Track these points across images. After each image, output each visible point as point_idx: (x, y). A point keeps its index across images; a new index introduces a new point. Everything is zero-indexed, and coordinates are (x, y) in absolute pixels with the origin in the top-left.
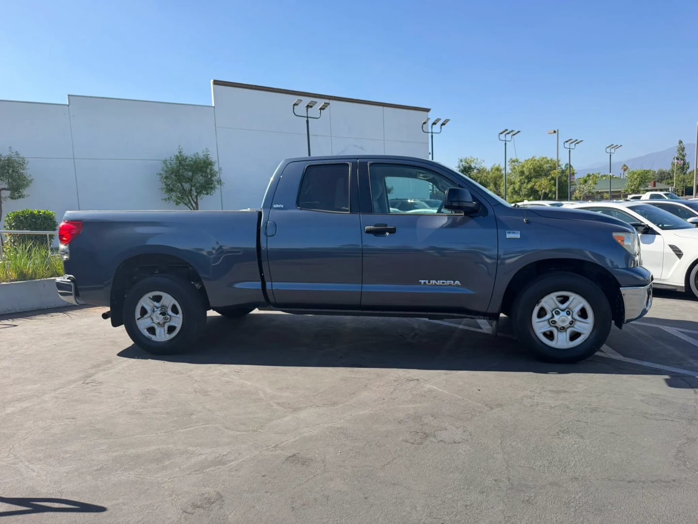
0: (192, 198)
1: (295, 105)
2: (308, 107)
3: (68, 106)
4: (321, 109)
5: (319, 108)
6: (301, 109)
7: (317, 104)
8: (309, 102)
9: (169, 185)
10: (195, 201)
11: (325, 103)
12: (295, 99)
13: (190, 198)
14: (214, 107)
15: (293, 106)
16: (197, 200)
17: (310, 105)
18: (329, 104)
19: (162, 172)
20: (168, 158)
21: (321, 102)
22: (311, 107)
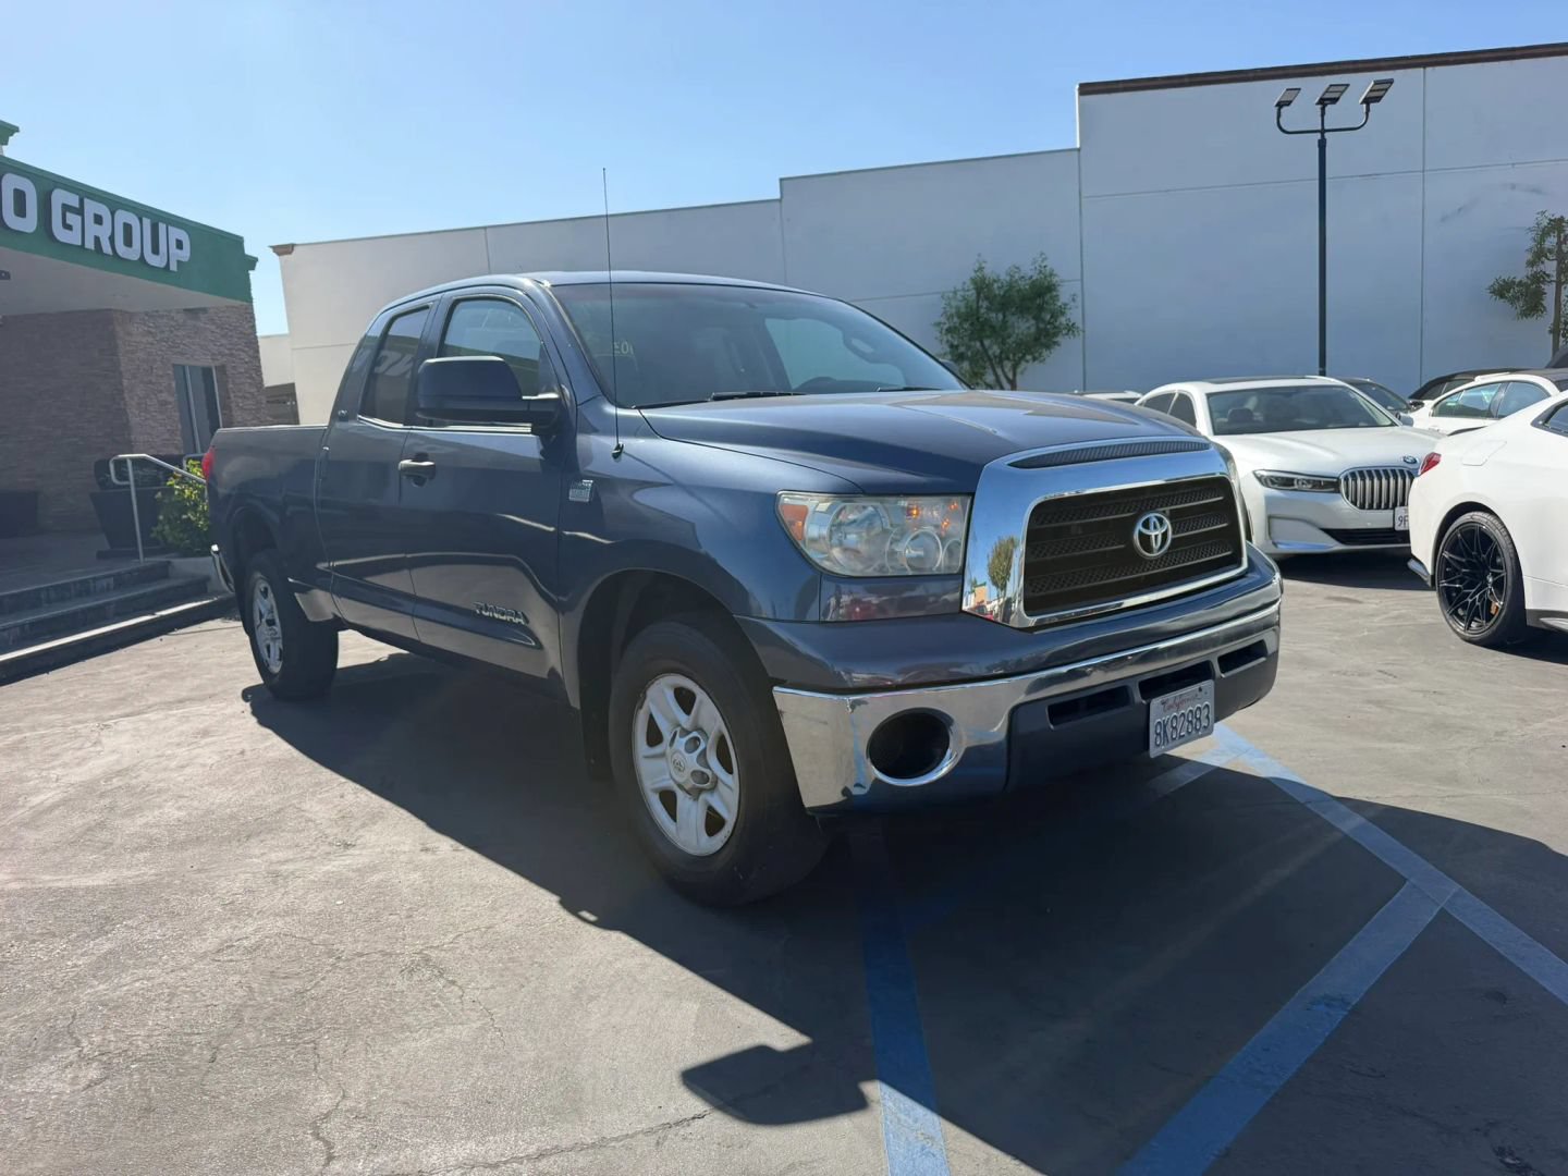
0: (1003, 370)
1: (1280, 105)
2: (1323, 102)
3: (780, 201)
4: (1367, 101)
5: (1361, 101)
6: (1304, 112)
7: (1349, 88)
8: (1324, 90)
9: (957, 347)
10: (1010, 376)
11: (1376, 83)
12: (1279, 88)
13: (999, 371)
14: (1079, 150)
15: (1276, 110)
16: (1015, 375)
17: (1327, 96)
18: (1391, 82)
19: (943, 320)
20: (959, 287)
21: (1363, 83)
22: (1334, 101)
